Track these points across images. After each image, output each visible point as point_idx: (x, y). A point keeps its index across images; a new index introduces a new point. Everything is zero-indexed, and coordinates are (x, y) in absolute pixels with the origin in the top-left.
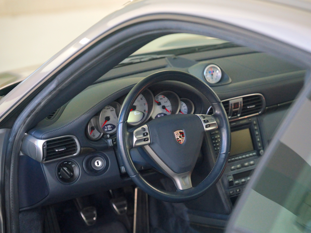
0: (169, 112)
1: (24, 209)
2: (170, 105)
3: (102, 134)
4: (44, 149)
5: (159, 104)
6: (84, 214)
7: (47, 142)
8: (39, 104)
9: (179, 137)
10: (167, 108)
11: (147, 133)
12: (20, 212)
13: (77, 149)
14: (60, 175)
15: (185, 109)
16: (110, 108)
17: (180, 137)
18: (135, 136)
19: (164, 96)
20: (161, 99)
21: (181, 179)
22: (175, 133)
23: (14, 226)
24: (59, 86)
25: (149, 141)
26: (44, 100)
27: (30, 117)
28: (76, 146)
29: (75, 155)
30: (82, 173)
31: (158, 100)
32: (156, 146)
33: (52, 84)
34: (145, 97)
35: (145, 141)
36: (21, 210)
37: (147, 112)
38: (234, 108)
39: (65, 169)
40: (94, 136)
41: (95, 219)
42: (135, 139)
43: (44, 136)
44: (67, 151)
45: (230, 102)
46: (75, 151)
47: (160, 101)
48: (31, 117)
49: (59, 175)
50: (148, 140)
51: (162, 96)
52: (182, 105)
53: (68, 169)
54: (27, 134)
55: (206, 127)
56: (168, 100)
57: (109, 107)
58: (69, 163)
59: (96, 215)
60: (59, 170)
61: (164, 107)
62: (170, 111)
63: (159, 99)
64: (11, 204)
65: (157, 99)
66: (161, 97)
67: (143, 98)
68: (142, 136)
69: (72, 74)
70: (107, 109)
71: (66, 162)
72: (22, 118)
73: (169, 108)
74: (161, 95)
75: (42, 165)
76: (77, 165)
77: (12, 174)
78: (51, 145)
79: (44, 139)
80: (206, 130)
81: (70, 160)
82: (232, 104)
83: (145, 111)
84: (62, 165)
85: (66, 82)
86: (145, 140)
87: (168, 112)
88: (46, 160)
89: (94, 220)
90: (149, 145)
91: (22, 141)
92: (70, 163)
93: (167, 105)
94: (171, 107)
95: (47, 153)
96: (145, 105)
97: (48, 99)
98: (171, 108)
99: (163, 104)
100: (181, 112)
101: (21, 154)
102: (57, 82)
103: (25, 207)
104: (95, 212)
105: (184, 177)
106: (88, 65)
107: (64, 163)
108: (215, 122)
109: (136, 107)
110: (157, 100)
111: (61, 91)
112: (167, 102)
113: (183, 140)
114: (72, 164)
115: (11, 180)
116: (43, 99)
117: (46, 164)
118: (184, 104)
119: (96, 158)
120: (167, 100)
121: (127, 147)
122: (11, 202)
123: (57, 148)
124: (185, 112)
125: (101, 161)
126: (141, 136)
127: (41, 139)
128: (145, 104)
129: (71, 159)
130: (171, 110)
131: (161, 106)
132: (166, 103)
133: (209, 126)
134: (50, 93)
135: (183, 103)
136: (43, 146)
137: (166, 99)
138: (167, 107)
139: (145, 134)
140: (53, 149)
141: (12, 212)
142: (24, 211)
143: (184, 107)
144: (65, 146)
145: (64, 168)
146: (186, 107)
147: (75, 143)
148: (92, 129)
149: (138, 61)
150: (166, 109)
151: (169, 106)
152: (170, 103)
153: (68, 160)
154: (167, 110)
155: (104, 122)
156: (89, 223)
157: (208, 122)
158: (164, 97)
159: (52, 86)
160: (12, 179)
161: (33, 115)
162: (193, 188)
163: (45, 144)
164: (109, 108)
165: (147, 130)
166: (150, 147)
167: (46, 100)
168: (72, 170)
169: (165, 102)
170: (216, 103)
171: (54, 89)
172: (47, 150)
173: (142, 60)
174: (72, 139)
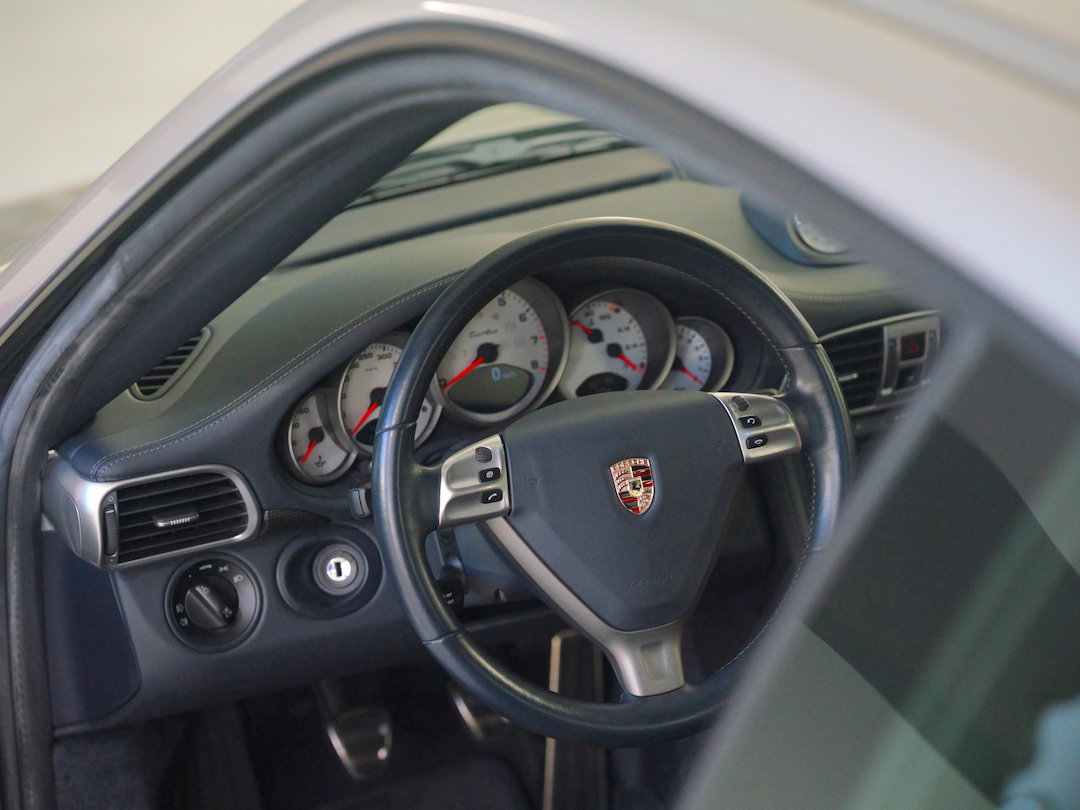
0: (634, 367)
1: (70, 730)
2: (643, 341)
3: (354, 456)
4: (108, 518)
5: (595, 336)
6: (341, 735)
7: (120, 492)
8: (71, 348)
9: (628, 488)
10: (628, 354)
11: (496, 471)
12: (55, 741)
13: (247, 516)
14: (183, 614)
15: (700, 358)
16: (393, 354)
17: (634, 487)
18: (448, 483)
19: (615, 306)
20: (603, 318)
21: (638, 652)
22: (615, 471)
23: (31, 792)
24: (131, 284)
25: (504, 503)
26: (88, 335)
27: (50, 395)
28: (242, 507)
29: (239, 537)
30: (269, 606)
31: (592, 323)
32: (534, 521)
33: (103, 277)
34: (537, 311)
35: (485, 500)
36: (58, 733)
37: (542, 368)
38: (905, 357)
39: (203, 591)
40: (320, 463)
41: (383, 754)
42: (445, 495)
43: (106, 470)
44: (204, 523)
45: (886, 330)
46: (240, 522)
47: (598, 324)
48: (53, 396)
49: (178, 617)
50: (499, 498)
51: (609, 305)
52: (690, 341)
53: (216, 592)
54: (56, 455)
55: (751, 444)
56: (634, 322)
57: (386, 352)
58: (221, 569)
59: (388, 740)
60: (178, 596)
61: (614, 351)
62: (642, 365)
63: (595, 319)
64: (21, 713)
65: (589, 318)
66: (602, 308)
67: (528, 315)
68: (476, 481)
69: (168, 242)
70: (380, 357)
71: (210, 566)
72: (18, 399)
73: (638, 355)
74: (603, 304)
75: (114, 576)
76: (249, 574)
77: (18, 600)
78: (136, 503)
79: (107, 480)
80: (748, 459)
81: (222, 557)
82: (893, 341)
83: (535, 364)
84: (190, 577)
85: (155, 271)
86: (485, 497)
87: (630, 369)
88: (121, 559)
89: (381, 761)
90: (505, 518)
91: (42, 480)
92: (226, 568)
93: (630, 343)
94: (644, 348)
95: (122, 534)
96: (535, 343)
97: (99, 334)
98: (645, 355)
99: (610, 338)
100: (683, 369)
101: (47, 526)
102: (120, 269)
103: (71, 724)
104: (384, 730)
105: (649, 646)
106: (223, 209)
107: (201, 568)
108: (791, 425)
109: (499, 349)
110: (585, 321)
111: (141, 303)
112: (628, 329)
113: (648, 497)
114: (232, 573)
115: (13, 621)
116: (81, 332)
117: (125, 572)
118: (698, 340)
119: (330, 550)
120: (631, 322)
121: (412, 525)
122: (19, 703)
123: (164, 513)
124: (700, 369)
125: (351, 563)
126: (472, 483)
127: (95, 479)
128: (535, 338)
129: (227, 551)
130: (645, 361)
131: (602, 347)
132: (626, 333)
133: (765, 440)
134: (103, 309)
135: (693, 332)
136: (104, 507)
137: (625, 316)
138: (628, 348)
139: (490, 475)
140: (147, 516)
141: (25, 741)
142: (73, 737)
143: (697, 348)
144: (197, 505)
145: (198, 589)
146: (705, 352)
147: (237, 495)
148: (316, 436)
149: (564, 150)
150: (623, 357)
151: (635, 346)
152: (641, 334)
153: (216, 557)
154: (628, 363)
155: (366, 410)
156: (359, 768)
157: (758, 423)
158: (617, 311)
159: (105, 285)
160: (17, 617)
161: (58, 390)
162: (688, 688)
163: (112, 499)
164: (388, 356)
165: (498, 456)
166: (509, 523)
167: (93, 335)
168: (228, 598)
169: (620, 330)
170: (797, 346)
171: (115, 297)
172: (122, 521)
173: (580, 148)
174: (222, 479)
